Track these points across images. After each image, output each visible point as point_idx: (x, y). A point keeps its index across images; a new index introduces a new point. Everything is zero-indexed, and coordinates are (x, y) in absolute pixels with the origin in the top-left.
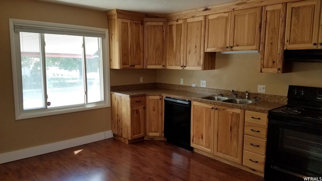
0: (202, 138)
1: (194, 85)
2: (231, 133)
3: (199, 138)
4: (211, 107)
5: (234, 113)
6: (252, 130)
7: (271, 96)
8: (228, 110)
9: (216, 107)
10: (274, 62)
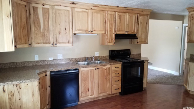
0: (89, 91)
1: (51, 59)
2: (106, 80)
3: (86, 92)
4: (94, 69)
5: (107, 68)
6: (116, 74)
7: (102, 57)
8: (104, 67)
9: (97, 67)
10: (112, 40)
